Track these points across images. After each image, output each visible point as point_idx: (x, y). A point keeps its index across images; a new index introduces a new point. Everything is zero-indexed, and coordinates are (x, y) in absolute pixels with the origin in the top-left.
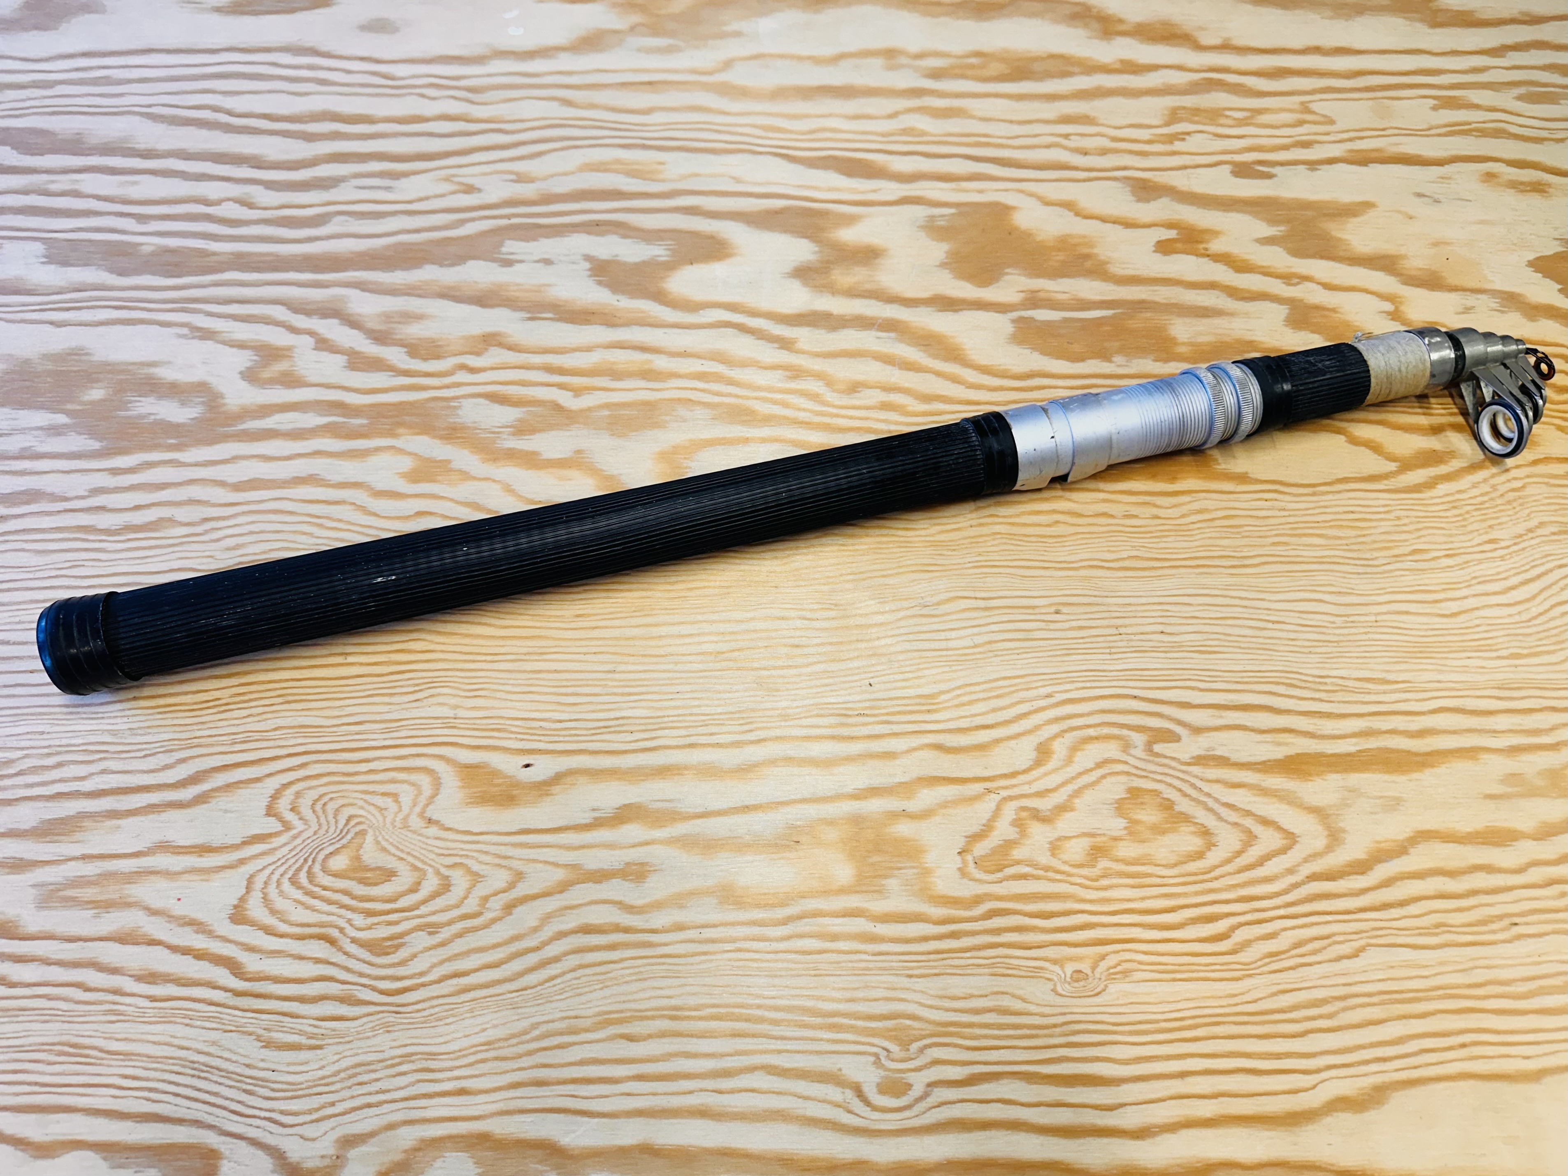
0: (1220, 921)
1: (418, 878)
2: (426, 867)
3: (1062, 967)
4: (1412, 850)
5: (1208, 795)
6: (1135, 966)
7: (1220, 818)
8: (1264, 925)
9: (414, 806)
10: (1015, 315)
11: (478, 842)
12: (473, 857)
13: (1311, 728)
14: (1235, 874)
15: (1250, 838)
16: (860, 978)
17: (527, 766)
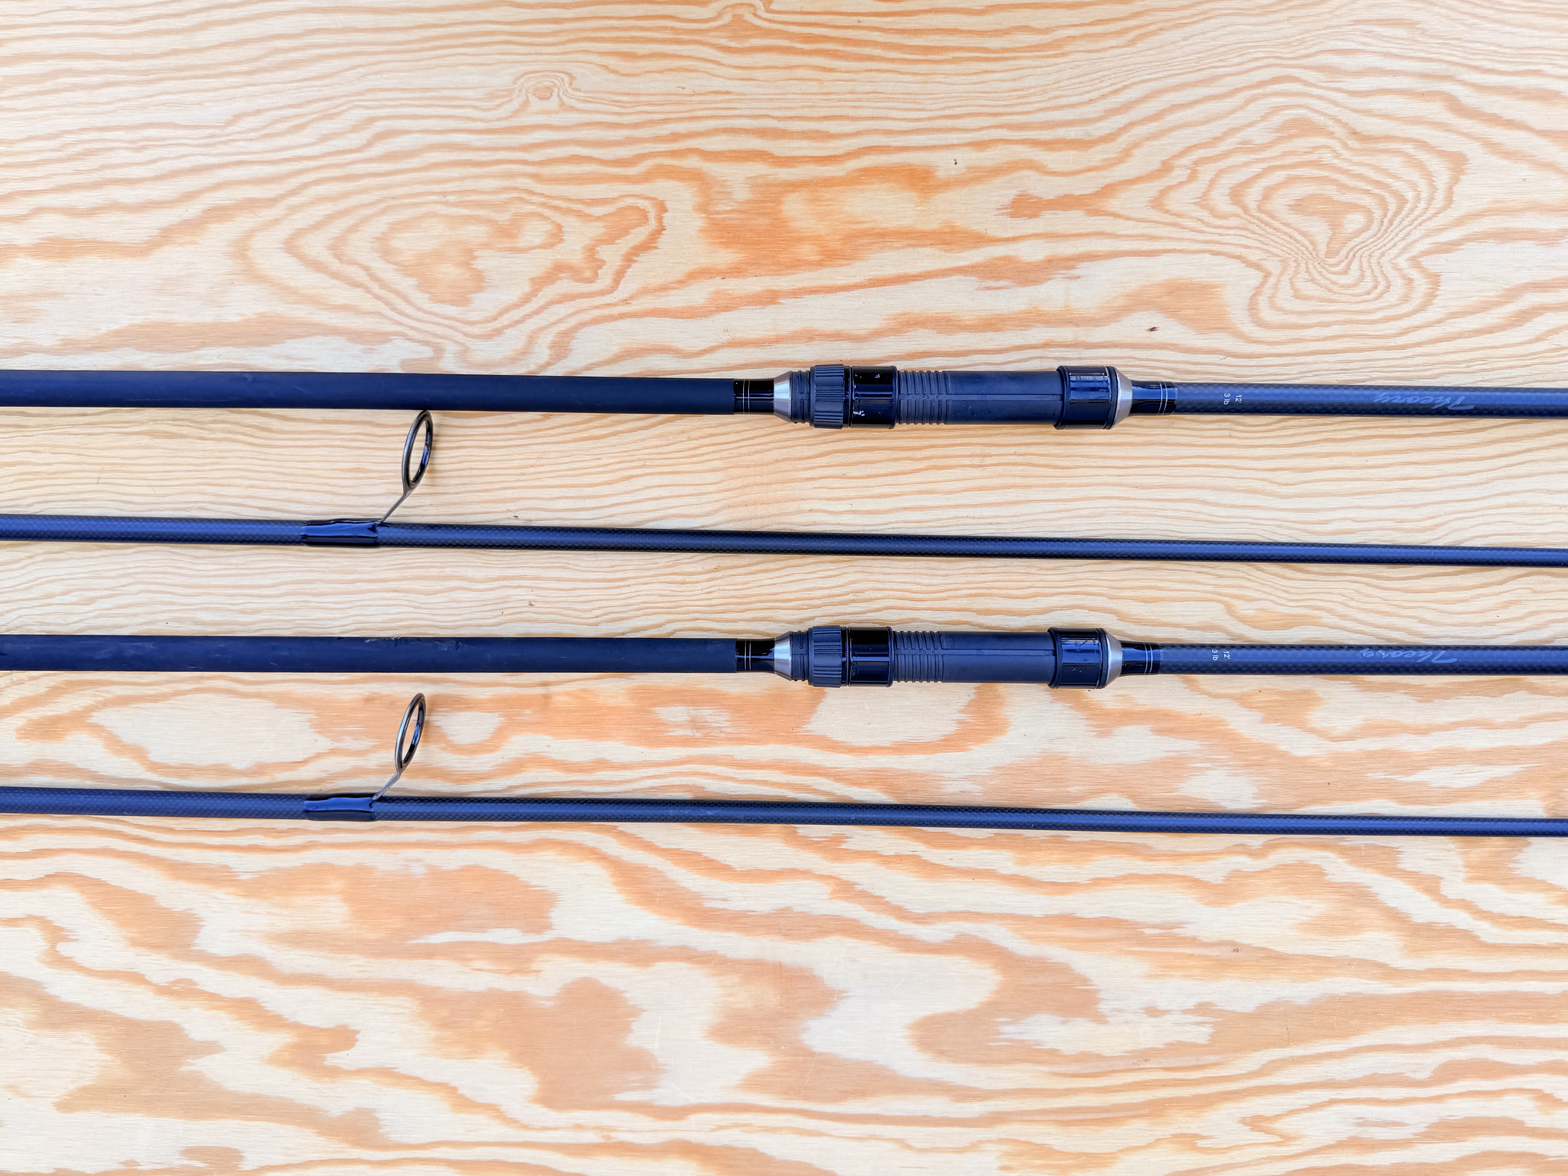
0: (381, 153)
1: (1264, 203)
2: (1257, 214)
3: (562, 104)
4: (156, 232)
5: (378, 297)
6: (483, 104)
7: (367, 269)
8: (335, 149)
9: (1276, 285)
10: (547, 936)
11: (1202, 242)
12: (1208, 226)
14: (358, 207)
15: (336, 248)
17: (1153, 329)
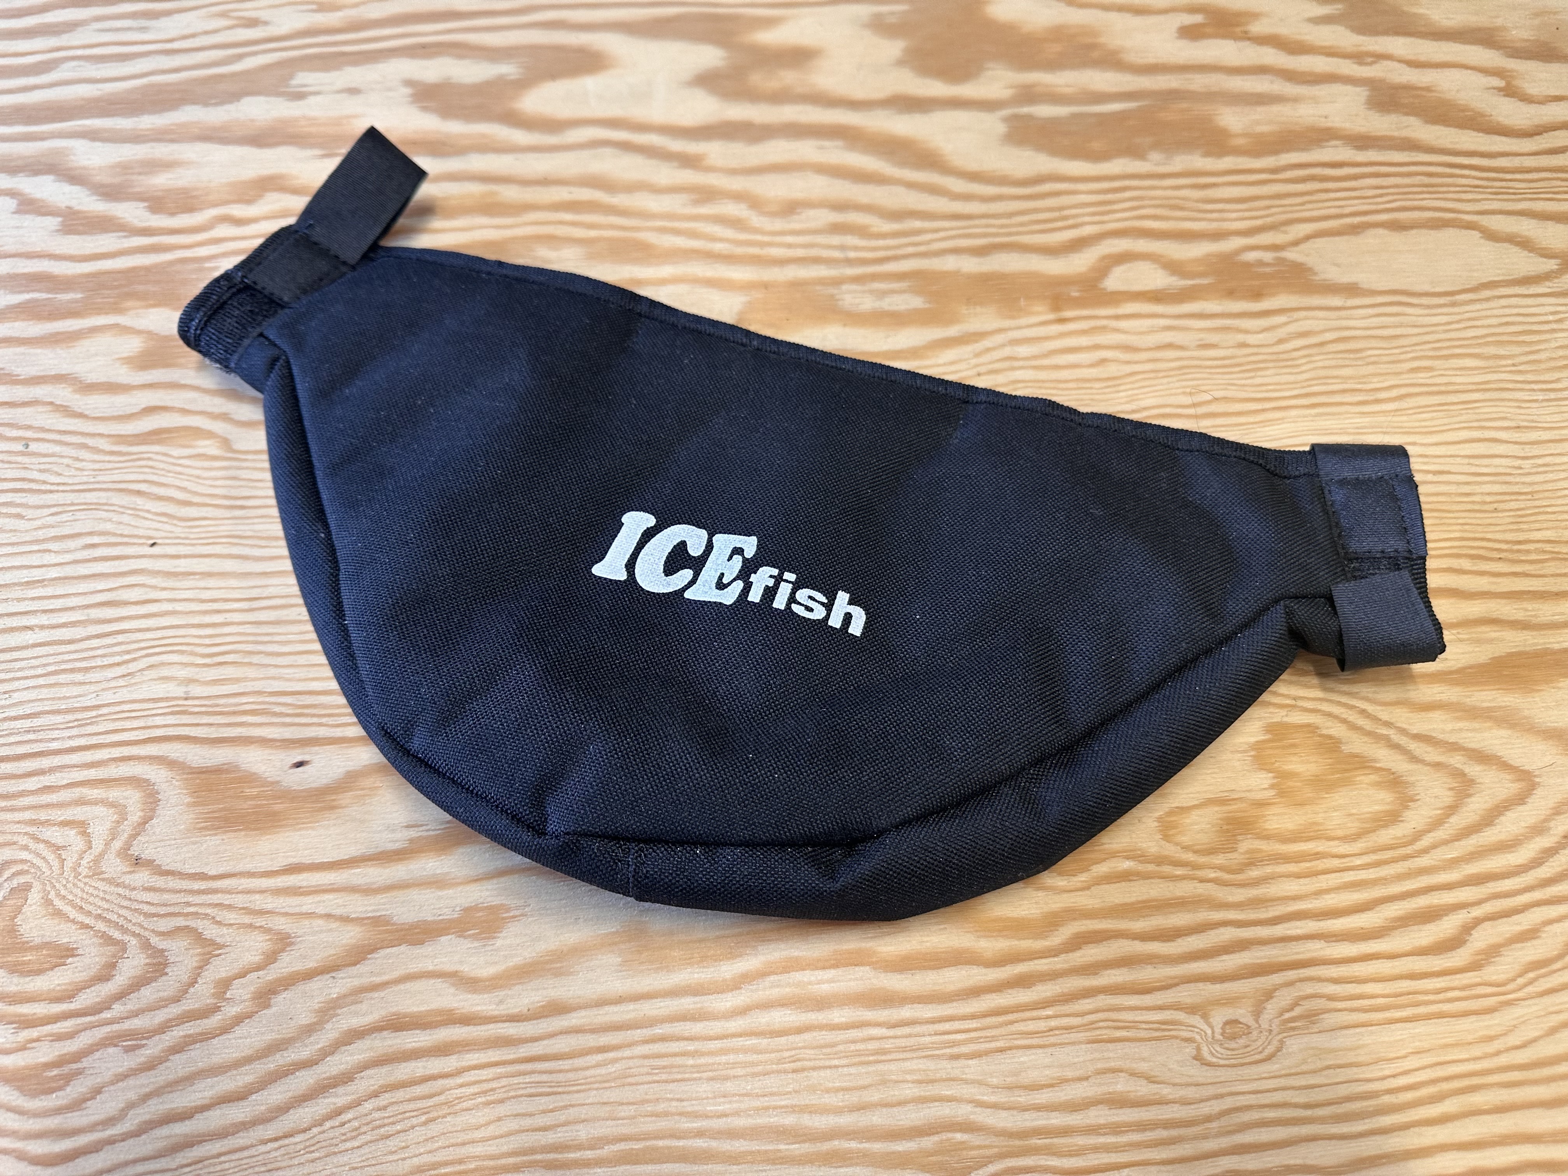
0: (1445, 918)
1: (114, 956)
2: (126, 938)
3: (1205, 1017)
5: (1388, 724)
6: (1322, 1003)
7: (1414, 759)
8: (1515, 918)
9: (113, 839)
10: (1007, 112)
11: (215, 891)
12: (206, 915)
13: (1520, 616)
14: (1453, 841)
15: (1465, 785)
16: (871, 1068)
17: (300, 764)
